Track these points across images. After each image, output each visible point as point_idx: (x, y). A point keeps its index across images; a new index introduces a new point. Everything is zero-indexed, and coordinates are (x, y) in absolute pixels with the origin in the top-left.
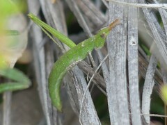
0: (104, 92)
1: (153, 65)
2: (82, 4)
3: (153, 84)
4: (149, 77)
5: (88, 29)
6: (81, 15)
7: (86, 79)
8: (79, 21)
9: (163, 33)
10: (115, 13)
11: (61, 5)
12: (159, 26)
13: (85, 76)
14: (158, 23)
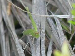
0: (30, 54)
1: (52, 42)
2: (21, 16)
3: (52, 50)
4: (50, 47)
5: (23, 26)
6: (21, 21)
7: (23, 48)
8: (20, 23)
9: (56, 28)
10: (35, 19)
11: (12, 16)
12: (54, 25)
13: (22, 47)
14: (54, 24)
